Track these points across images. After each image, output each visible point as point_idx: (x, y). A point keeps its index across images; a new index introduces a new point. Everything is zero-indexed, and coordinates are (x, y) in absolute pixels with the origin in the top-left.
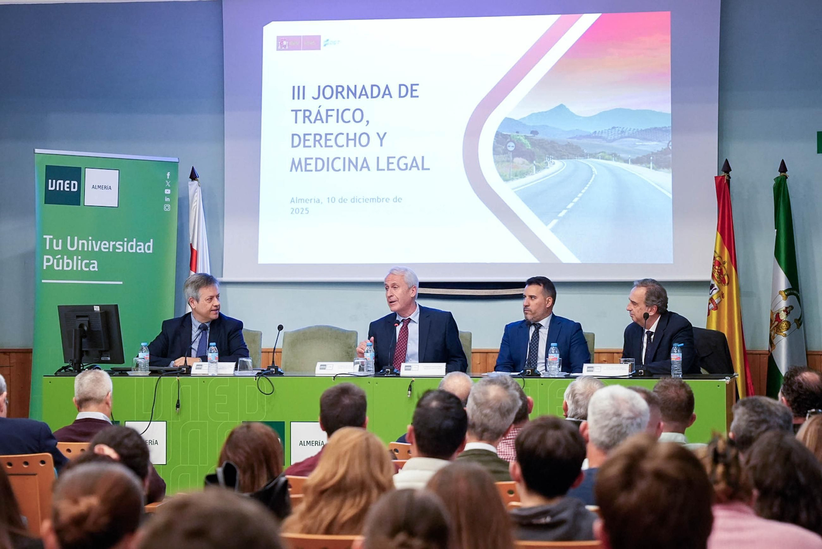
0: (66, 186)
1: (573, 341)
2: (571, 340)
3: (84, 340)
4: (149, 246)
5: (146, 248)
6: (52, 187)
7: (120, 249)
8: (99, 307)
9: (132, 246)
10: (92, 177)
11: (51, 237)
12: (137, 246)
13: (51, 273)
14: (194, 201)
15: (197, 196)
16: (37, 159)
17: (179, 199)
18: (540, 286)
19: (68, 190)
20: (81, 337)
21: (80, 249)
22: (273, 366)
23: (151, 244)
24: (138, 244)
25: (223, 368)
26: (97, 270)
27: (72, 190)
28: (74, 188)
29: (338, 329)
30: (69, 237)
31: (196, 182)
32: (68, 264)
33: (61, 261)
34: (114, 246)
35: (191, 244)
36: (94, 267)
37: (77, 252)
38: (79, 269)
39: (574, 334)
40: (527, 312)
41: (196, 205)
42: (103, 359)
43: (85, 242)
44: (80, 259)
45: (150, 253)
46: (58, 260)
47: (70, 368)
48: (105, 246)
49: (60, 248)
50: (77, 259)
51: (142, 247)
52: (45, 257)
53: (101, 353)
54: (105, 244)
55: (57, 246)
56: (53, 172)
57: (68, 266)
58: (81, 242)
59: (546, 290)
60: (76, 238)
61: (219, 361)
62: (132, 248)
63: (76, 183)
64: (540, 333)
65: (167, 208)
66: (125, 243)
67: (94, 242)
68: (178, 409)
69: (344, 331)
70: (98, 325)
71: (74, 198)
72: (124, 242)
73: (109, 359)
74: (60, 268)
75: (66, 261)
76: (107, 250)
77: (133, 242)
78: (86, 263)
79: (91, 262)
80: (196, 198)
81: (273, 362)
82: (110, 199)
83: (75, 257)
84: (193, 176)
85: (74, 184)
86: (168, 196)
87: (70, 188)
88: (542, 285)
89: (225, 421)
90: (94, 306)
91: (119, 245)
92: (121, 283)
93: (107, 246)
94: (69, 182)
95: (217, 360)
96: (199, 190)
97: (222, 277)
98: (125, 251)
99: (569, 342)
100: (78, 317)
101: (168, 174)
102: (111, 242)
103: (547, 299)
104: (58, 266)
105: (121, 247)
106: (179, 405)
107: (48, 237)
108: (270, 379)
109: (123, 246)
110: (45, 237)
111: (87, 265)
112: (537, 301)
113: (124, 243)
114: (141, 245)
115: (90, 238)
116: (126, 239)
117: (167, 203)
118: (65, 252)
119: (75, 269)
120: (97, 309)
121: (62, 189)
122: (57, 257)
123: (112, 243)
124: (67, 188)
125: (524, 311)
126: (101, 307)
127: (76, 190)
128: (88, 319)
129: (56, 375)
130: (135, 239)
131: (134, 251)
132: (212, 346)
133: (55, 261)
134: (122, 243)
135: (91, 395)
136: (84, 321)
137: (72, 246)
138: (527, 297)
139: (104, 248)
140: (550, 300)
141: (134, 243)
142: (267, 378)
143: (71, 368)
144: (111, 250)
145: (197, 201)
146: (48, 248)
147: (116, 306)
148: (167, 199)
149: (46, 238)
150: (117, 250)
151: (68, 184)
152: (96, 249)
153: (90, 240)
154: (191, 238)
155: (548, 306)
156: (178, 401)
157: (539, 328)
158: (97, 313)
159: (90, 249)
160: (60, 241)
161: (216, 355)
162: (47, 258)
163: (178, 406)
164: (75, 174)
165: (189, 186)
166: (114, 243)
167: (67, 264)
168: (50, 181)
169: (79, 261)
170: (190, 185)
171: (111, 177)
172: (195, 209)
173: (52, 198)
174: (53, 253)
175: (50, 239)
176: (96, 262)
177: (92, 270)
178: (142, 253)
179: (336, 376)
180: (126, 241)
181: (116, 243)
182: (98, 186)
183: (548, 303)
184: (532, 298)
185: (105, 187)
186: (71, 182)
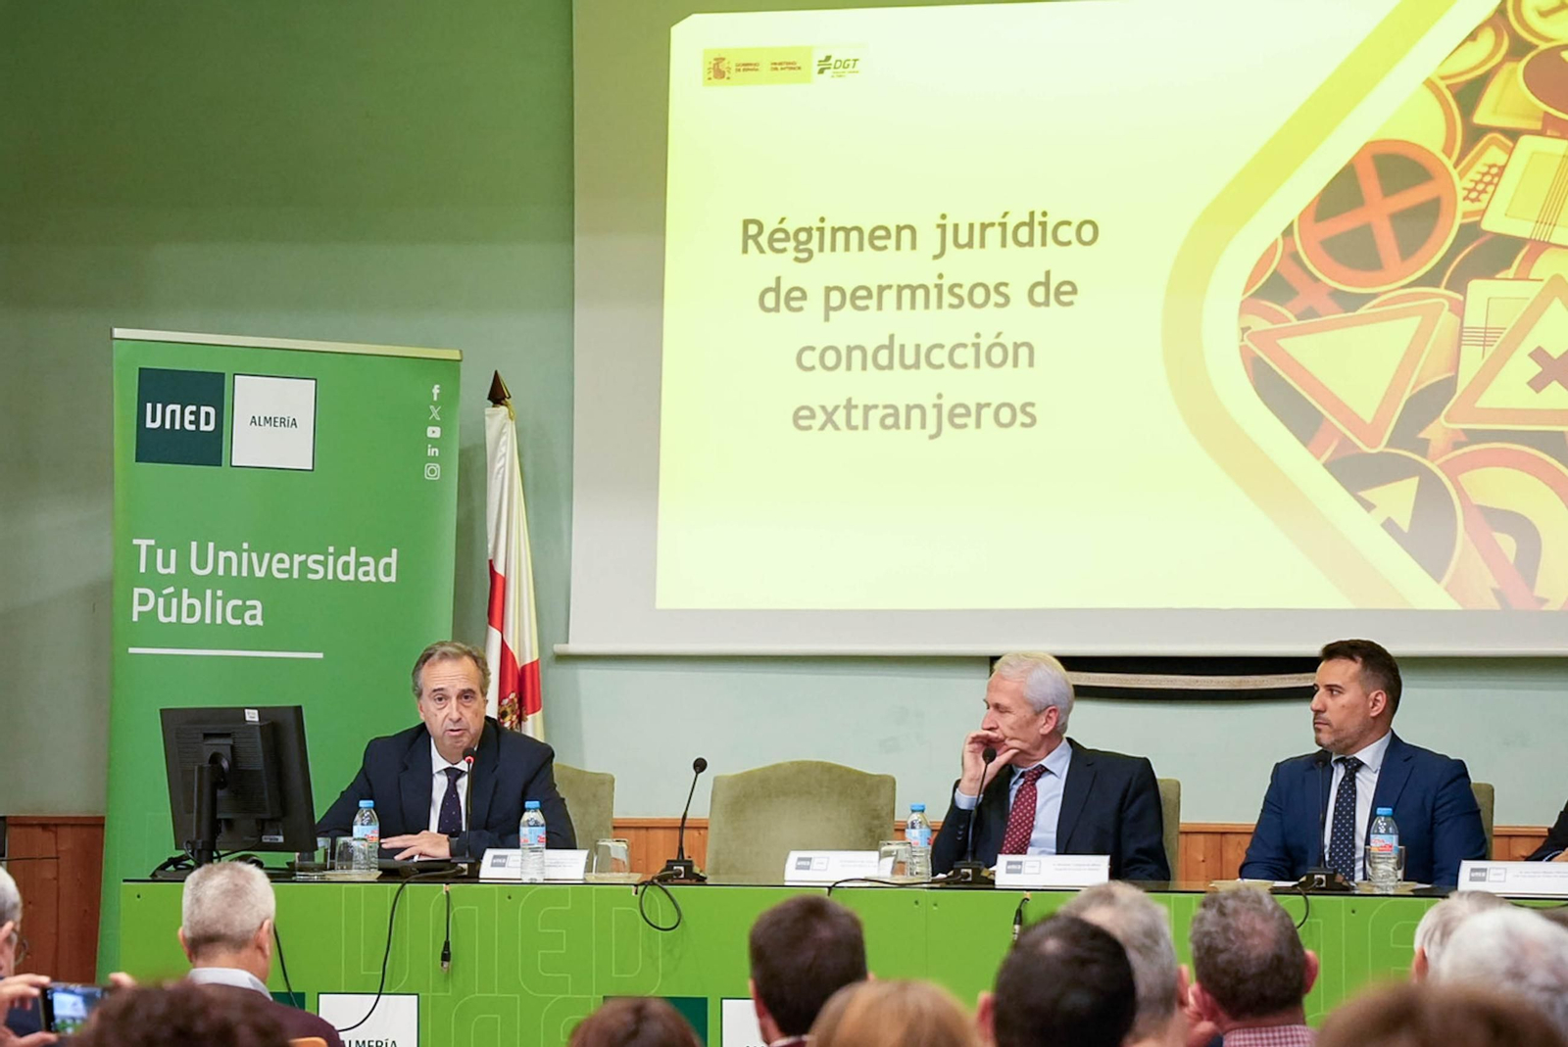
0: (188, 418)
1: (1440, 802)
2: (1436, 799)
3: (220, 793)
4: (388, 566)
5: (381, 570)
6: (154, 420)
7: (317, 572)
8: (256, 712)
9: (346, 565)
10: (250, 395)
11: (152, 542)
12: (358, 565)
13: (152, 630)
14: (499, 454)
15: (505, 443)
16: (119, 353)
17: (463, 454)
18: (1352, 659)
19: (193, 427)
20: (216, 785)
21: (221, 572)
22: (681, 860)
23: (393, 560)
24: (362, 559)
25: (556, 864)
26: (261, 623)
27: (203, 427)
28: (207, 423)
29: (849, 771)
30: (194, 544)
31: (503, 409)
32: (191, 607)
33: (174, 601)
34: (304, 567)
35: (491, 561)
36: (255, 616)
37: (212, 580)
38: (219, 621)
39: (1443, 788)
40: (1320, 726)
41: (504, 466)
42: (266, 839)
43: (232, 554)
44: (219, 598)
45: (390, 583)
46: (168, 598)
47: (187, 862)
48: (280, 565)
49: (172, 570)
50: (214, 598)
51: (371, 568)
52: (137, 591)
53: (262, 827)
54: (281, 561)
55: (166, 565)
56: (158, 385)
57: (191, 614)
58: (222, 555)
59: (1370, 672)
60: (211, 545)
61: (549, 847)
62: (346, 572)
63: (212, 410)
65: (432, 472)
66: (331, 558)
67: (254, 556)
68: (446, 964)
69: (861, 778)
70: (255, 758)
71: (208, 449)
72: (326, 554)
73: (281, 839)
74: (173, 619)
75: (186, 601)
76: (286, 575)
77: (349, 555)
78: (234, 607)
79: (248, 603)
80: (503, 449)
81: (681, 850)
82: (294, 450)
83: (209, 592)
84: (497, 396)
85: (207, 414)
86: (435, 442)
87: (196, 422)
88: (1360, 659)
89: (561, 996)
90: (246, 711)
91: (315, 562)
92: (320, 655)
93: (287, 565)
94: (194, 408)
95: (544, 845)
96: (510, 429)
97: (567, 642)
98: (330, 577)
99: (1429, 810)
100: (207, 736)
101: (436, 390)
102: (296, 556)
103: (1373, 695)
104: (167, 613)
105: (321, 567)
106: (449, 954)
107: (144, 543)
108: (672, 893)
109: (324, 564)
110: (136, 542)
111: (238, 613)
112: (1344, 699)
113: (326, 559)
114: (367, 564)
115: (245, 546)
116: (331, 549)
117: (433, 459)
118: (183, 578)
119: (208, 620)
120: (252, 716)
121: (177, 427)
122: (165, 592)
123: (297, 558)
124: (191, 422)
125: (1315, 724)
126: (260, 710)
127: (211, 427)
128: (230, 741)
129: (154, 878)
130: (353, 549)
131: (351, 577)
132: (529, 809)
133: (161, 600)
134: (321, 558)
135: (221, 928)
136: (222, 745)
137: (202, 565)
138: (1322, 690)
139: (279, 570)
140: (1379, 698)
141: (352, 559)
142: (666, 891)
143: (191, 862)
144: (296, 575)
145: (504, 455)
146: (142, 570)
147: (298, 710)
148: (432, 451)
149: (139, 546)
150: (310, 576)
151: (191, 413)
152: (260, 574)
153: (245, 551)
154: (490, 546)
155: (1374, 714)
156: (447, 945)
157: (1357, 770)
158: (252, 726)
159: (245, 573)
160: (173, 552)
161: (541, 831)
162: (140, 594)
163: (446, 957)
164: (209, 389)
165: (487, 418)
166: (303, 557)
167: (190, 611)
168: (149, 405)
169: (219, 603)
170: (489, 415)
171: (297, 397)
172: (500, 476)
173: (155, 447)
174: (156, 582)
175: (148, 547)
176: (258, 604)
177: (249, 622)
178: (370, 581)
179: (834, 886)
180: (331, 554)
181: (307, 558)
182: (265, 418)
183: (1374, 705)
184: (1332, 691)
185: (283, 421)
186: (198, 409)
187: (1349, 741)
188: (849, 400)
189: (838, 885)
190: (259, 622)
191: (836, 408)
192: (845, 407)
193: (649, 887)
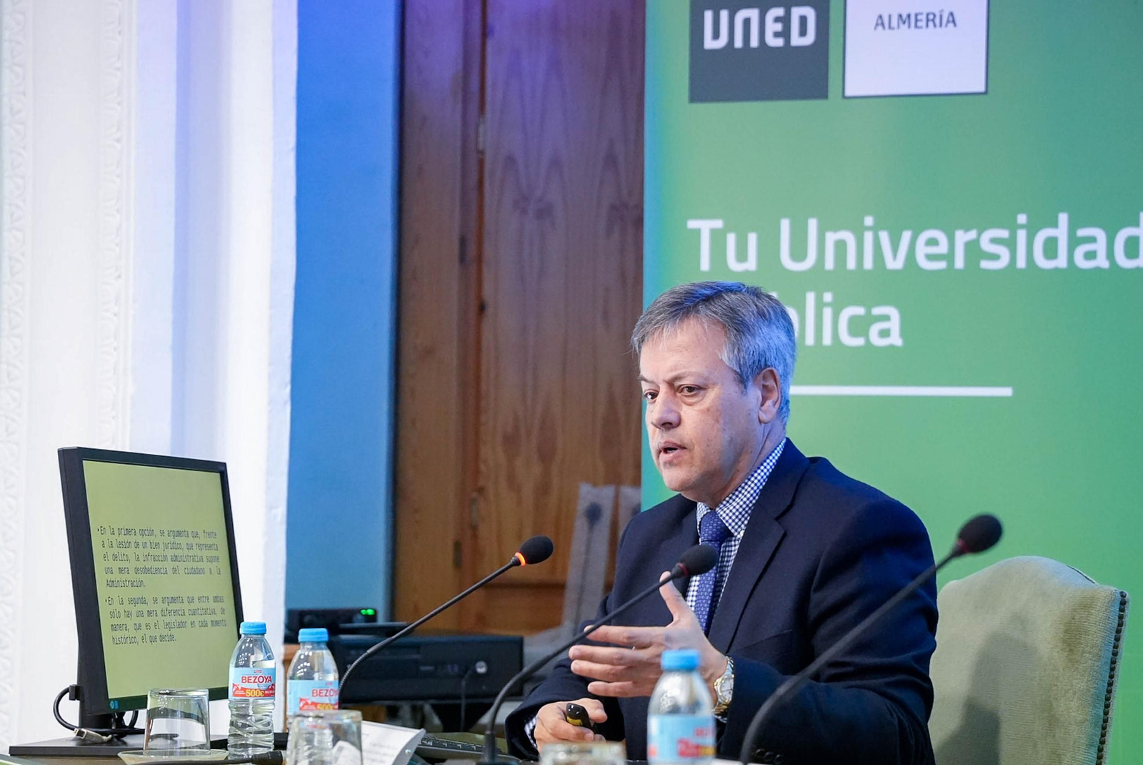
0: (772, 28)
4: (1131, 242)
5: (1118, 249)
6: (716, 35)
7: (996, 257)
9: (1051, 243)
11: (718, 224)
12: (1074, 242)
19: (779, 42)
21: (829, 264)
24: (1082, 233)
26: (898, 342)
27: (796, 40)
28: (803, 32)
30: (785, 225)
34: (972, 247)
37: (816, 278)
38: (827, 340)
43: (848, 237)
44: (827, 305)
45: (1137, 269)
48: (931, 249)
49: (749, 265)
50: (820, 305)
51: (1101, 247)
54: (932, 242)
55: (742, 256)
58: (831, 238)
60: (813, 224)
62: (1050, 254)
63: (810, 13)
66: (1022, 235)
67: (884, 236)
71: (806, 73)
72: (1013, 228)
76: (942, 265)
77: (1055, 224)
78: (853, 320)
79: (877, 311)
82: (954, 63)
83: (810, 298)
85: (803, 20)
87: (785, 34)
91: (994, 241)
92: (1007, 392)
93: (943, 248)
94: (780, 12)
98: (1021, 263)
102: (959, 233)
105: (1004, 249)
107: (705, 227)
109: (1011, 244)
110: (692, 224)
111: (858, 326)
113: (1014, 235)
114: (1093, 240)
115: (869, 221)
116: (1022, 219)
119: (810, 341)
121: (754, 44)
123: (962, 237)
124: (777, 35)
127: (809, 40)
130: (1063, 218)
131: (1061, 262)
134: (1004, 234)
137: (798, 252)
139: (930, 257)
141: (1061, 232)
144: (959, 263)
146: (704, 266)
149: (697, 232)
150: (985, 264)
151: (777, 20)
152: (895, 263)
153: (869, 228)
159: (868, 264)
160: (752, 238)
166: (972, 235)
169: (828, 313)
173: (720, 77)
175: (714, 232)
176: (893, 312)
177: (877, 341)
178: (1098, 269)
180: (1022, 227)
181: (979, 235)
182: (900, 16)
185: (931, 19)
186: (788, 13)
190: (896, 340)
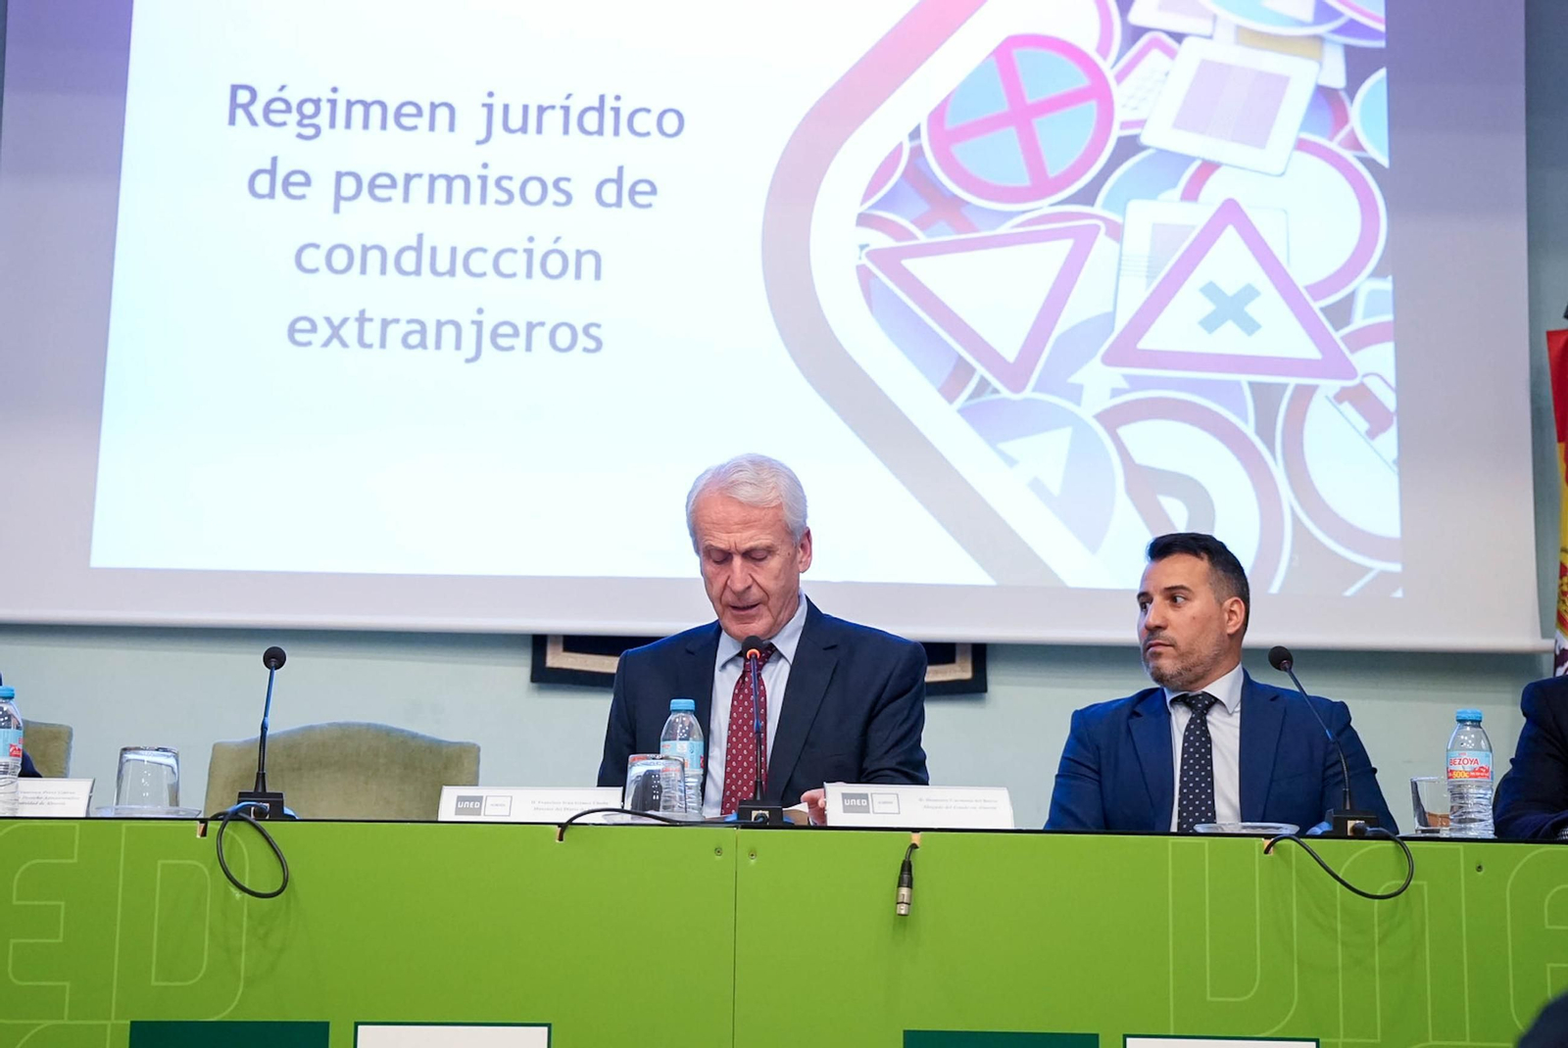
18: (1202, 559)
22: (260, 793)
40: (1159, 649)
59: (1221, 573)
64: (1209, 725)
88: (1206, 557)
103: (1227, 603)
138: (1157, 598)
140: (1235, 608)
155: (1231, 630)
157: (1208, 708)
179: (570, 822)
183: (1230, 619)
184: (1173, 599)
187: (1199, 670)
188: (362, 312)
189: (575, 821)
191: (345, 321)
192: (357, 319)
193: (230, 823)
